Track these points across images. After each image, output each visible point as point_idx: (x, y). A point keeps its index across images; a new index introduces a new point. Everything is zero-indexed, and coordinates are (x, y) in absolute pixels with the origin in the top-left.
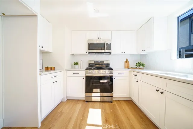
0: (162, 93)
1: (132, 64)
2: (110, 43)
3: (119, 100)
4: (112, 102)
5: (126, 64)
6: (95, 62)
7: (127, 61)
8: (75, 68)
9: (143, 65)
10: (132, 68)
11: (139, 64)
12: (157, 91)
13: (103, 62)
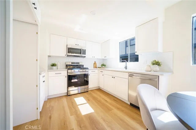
0: (114, 78)
1: (98, 65)
2: (85, 50)
3: (92, 90)
4: (88, 92)
5: (95, 65)
6: (72, 63)
7: (95, 63)
8: (52, 69)
9: (105, 66)
10: (99, 67)
11: (103, 65)
12: (112, 77)
13: (79, 63)
